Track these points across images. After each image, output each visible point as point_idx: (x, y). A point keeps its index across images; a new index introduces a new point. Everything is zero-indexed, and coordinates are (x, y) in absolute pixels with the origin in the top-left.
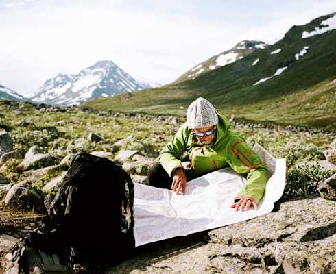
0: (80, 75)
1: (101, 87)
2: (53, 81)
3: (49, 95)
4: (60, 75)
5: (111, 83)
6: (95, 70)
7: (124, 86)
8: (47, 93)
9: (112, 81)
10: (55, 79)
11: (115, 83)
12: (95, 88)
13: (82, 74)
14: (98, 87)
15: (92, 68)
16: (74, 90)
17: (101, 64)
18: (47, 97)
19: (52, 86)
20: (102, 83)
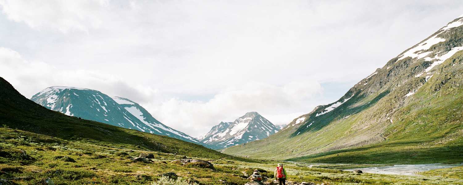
0: (235, 123)
1: (248, 131)
2: (217, 127)
3: (214, 138)
4: (222, 123)
5: (255, 128)
6: (245, 119)
7: (264, 129)
8: (213, 137)
9: (256, 126)
10: (219, 126)
11: (258, 128)
12: (244, 132)
13: (236, 122)
14: (247, 132)
15: (243, 117)
16: (232, 134)
17: (250, 114)
18: (213, 139)
19: (217, 131)
20: (249, 129)
